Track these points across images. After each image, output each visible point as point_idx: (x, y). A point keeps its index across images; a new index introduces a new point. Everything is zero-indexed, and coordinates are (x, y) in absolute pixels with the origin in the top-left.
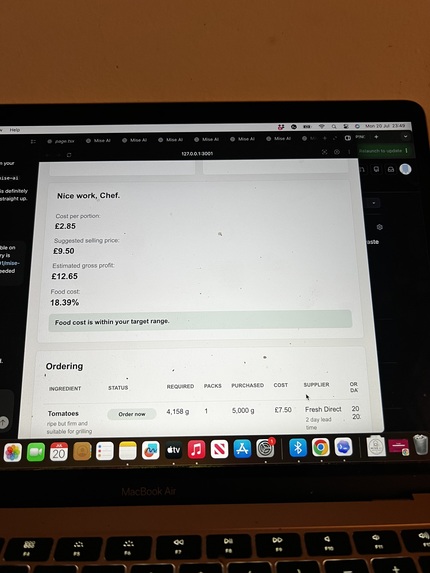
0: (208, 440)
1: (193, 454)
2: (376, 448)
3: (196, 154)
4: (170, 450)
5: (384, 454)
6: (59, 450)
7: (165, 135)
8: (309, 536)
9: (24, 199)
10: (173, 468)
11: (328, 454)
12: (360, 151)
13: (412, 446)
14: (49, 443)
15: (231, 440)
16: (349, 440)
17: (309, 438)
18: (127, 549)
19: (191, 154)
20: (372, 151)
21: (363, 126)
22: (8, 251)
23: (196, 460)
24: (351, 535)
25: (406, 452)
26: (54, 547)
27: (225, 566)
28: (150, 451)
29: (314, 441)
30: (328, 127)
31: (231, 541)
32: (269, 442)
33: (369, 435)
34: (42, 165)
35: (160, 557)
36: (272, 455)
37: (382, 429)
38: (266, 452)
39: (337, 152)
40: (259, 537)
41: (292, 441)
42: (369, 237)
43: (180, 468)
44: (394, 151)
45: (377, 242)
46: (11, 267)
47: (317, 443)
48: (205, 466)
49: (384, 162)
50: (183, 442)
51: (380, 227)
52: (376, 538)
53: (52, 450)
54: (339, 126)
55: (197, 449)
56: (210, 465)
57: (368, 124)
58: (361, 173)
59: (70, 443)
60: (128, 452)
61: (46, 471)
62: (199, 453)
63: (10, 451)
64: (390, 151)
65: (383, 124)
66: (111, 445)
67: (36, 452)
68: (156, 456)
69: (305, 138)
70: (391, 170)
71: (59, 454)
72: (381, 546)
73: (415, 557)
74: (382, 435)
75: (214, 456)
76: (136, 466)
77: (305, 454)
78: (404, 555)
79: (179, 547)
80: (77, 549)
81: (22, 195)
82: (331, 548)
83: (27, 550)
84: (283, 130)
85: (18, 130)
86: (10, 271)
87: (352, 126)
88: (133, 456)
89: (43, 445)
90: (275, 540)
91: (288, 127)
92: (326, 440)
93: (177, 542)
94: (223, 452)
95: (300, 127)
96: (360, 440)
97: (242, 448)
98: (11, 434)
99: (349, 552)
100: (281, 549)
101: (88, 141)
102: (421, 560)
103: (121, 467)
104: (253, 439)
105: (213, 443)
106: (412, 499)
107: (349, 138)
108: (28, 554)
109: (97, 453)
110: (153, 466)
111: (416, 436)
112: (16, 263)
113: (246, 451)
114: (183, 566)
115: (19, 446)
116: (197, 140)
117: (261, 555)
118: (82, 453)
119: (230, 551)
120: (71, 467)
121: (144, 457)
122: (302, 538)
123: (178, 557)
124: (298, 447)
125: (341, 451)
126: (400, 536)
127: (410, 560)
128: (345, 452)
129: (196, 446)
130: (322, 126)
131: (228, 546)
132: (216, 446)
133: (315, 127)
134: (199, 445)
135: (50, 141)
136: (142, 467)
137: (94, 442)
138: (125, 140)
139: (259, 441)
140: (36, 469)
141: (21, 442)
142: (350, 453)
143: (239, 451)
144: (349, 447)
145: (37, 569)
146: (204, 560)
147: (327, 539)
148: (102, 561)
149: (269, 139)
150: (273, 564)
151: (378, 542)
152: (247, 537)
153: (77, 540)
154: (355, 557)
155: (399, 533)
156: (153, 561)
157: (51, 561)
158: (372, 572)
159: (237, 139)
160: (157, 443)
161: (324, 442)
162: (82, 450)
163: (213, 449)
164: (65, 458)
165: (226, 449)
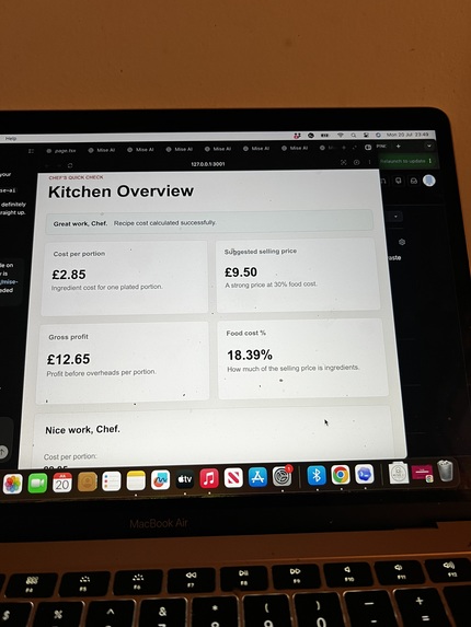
0: (221, 468)
1: (206, 483)
2: (399, 475)
3: (206, 164)
4: (181, 480)
5: (407, 481)
6: (62, 480)
7: (173, 144)
8: (327, 567)
9: (22, 213)
10: (184, 499)
11: (348, 481)
12: (382, 161)
13: (436, 472)
14: (51, 473)
15: (246, 468)
16: (370, 467)
17: (328, 465)
18: (137, 583)
19: (202, 164)
20: (393, 162)
21: (384, 135)
22: (5, 269)
24: (372, 565)
25: (430, 479)
26: (59, 583)
27: (240, 599)
28: (160, 481)
29: (334, 468)
30: (348, 135)
31: (246, 573)
32: (286, 469)
33: (391, 461)
34: (40, 176)
35: (171, 591)
36: (289, 483)
37: (404, 455)
38: (283, 480)
39: (357, 162)
40: (276, 569)
41: (310, 468)
42: (390, 253)
43: (192, 498)
44: (417, 162)
45: (399, 258)
46: (8, 287)
47: (336, 470)
48: (218, 495)
49: (406, 173)
50: (195, 471)
51: (402, 242)
52: (398, 568)
53: (55, 481)
54: (359, 135)
55: (210, 478)
56: (224, 495)
57: (389, 132)
58: (382, 185)
59: (74, 473)
60: (136, 483)
61: (48, 503)
62: (212, 482)
63: (10, 483)
64: (413, 162)
65: (405, 132)
66: (118, 475)
67: (37, 483)
68: (166, 486)
69: (322, 148)
70: (414, 181)
71: (63, 485)
72: (404, 577)
73: (440, 587)
74: (404, 461)
75: (227, 485)
76: (145, 497)
77: (324, 482)
78: (428, 585)
79: (192, 580)
80: (83, 584)
81: (20, 209)
82: (351, 579)
83: (30, 586)
84: (300, 139)
85: (15, 139)
86: (8, 291)
87: (372, 135)
88: (142, 486)
89: (45, 476)
90: (292, 572)
91: (304, 136)
92: (346, 467)
93: (189, 575)
94: (237, 481)
95: (318, 135)
96: (381, 467)
97: (258, 477)
98: (11, 464)
99: (370, 583)
100: (299, 581)
101: (91, 150)
102: (446, 590)
103: (128, 498)
104: (269, 467)
105: (227, 471)
106: (436, 527)
107: (369, 148)
108: (31, 590)
109: (104, 484)
110: (162, 497)
111: (441, 462)
112: (14, 282)
113: (262, 480)
114: (195, 600)
115: (19, 477)
116: (207, 149)
117: (277, 587)
118: (87, 484)
119: (246, 583)
120: (75, 499)
121: (154, 487)
122: (321, 569)
123: (191, 590)
124: (316, 475)
125: (361, 478)
126: (423, 566)
127: (434, 590)
128: (366, 479)
129: (208, 474)
130: (341, 135)
131: (244, 578)
132: (230, 474)
133: (333, 135)
134: (211, 474)
135: (49, 151)
136: (152, 497)
137: (100, 472)
138: (130, 150)
139: (275, 469)
140: (37, 501)
141: (22, 472)
142: (371, 480)
143: (254, 480)
144: (370, 474)
145: (40, 606)
146: (218, 593)
147: (347, 570)
148: (110, 596)
149: (284, 148)
150: (291, 596)
151: (400, 573)
152: (263, 569)
153: (83, 574)
154: (376, 588)
155: (423, 563)
156: (164, 595)
157: (56, 597)
158: (394, 603)
159: (250, 149)
160: (167, 472)
161: (344, 469)
162: (88, 480)
163: (227, 477)
164: (69, 489)
165: (240, 478)
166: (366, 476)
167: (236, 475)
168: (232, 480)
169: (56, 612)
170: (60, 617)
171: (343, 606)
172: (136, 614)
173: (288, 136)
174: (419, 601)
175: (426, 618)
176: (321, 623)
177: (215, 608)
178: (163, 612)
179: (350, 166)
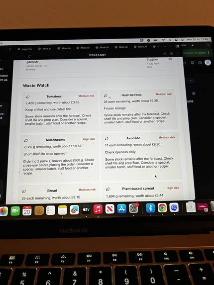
0: (104, 204)
1: (96, 211)
2: (191, 208)
3: (96, 55)
4: (84, 210)
5: (195, 211)
6: (27, 210)
7: (80, 45)
8: (156, 252)
9: (6, 80)
10: (86, 219)
11: (166, 211)
12: (184, 53)
13: (209, 207)
14: (22, 207)
15: (116, 204)
16: (177, 204)
17: (156, 203)
18: (63, 259)
19: (94, 55)
20: (190, 53)
21: (185, 40)
23: (98, 215)
24: (178, 252)
25: (206, 210)
26: (25, 259)
27: (113, 268)
28: (74, 210)
29: (159, 204)
30: (167, 40)
31: (116, 255)
32: (136, 205)
33: (187, 201)
34: (15, 62)
35: (79, 263)
36: (137, 212)
37: (194, 198)
38: (134, 210)
39: (171, 54)
40: (130, 253)
41: (147, 205)
42: (188, 99)
43: (89, 219)
44: (202, 53)
45: (192, 101)
47: (160, 206)
48: (102, 217)
49: (196, 59)
50: (91, 205)
51: (194, 93)
52: (191, 253)
53: (23, 210)
54: (173, 40)
55: (98, 209)
56: (105, 217)
57: (188, 38)
58: (184, 65)
59: (33, 206)
60: (63, 211)
61: (20, 220)
62: (99, 211)
63: (2, 211)
64: (200, 53)
65: (196, 38)
66: (54, 207)
67: (15, 211)
68: (77, 213)
69: (154, 47)
70: (200, 63)
71: (27, 212)
72: (193, 258)
73: (211, 263)
74: (194, 201)
75: (107, 212)
76: (67, 218)
77: (154, 211)
78: (205, 262)
79: (89, 258)
80: (37, 260)
81: (5, 78)
82: (168, 259)
83: (11, 260)
84: (143, 42)
85: (2, 43)
87: (179, 40)
88: (65, 213)
89: (19, 207)
90: (139, 255)
91: (145, 41)
93: (88, 256)
94: (112, 211)
95: (152, 40)
96: (182, 204)
97: (122, 208)
98: (2, 201)
99: (177, 261)
100: (142, 259)
101: (39, 49)
103: (59, 218)
104: (127, 204)
105: (107, 205)
106: (209, 233)
107: (178, 46)
108: (12, 263)
109: (47, 211)
110: (75, 218)
111: (212, 202)
112: (3, 114)
113: (124, 210)
114: (91, 268)
115: (6, 208)
116: (97, 48)
117: (131, 262)
118: (39, 211)
119: (116, 260)
120: (33, 219)
121: (71, 213)
122: (153, 254)
123: (89, 263)
124: (150, 208)
125: (172, 209)
127: (208, 264)
128: (175, 210)
129: (98, 207)
130: (163, 40)
131: (115, 258)
132: (108, 207)
133: (160, 40)
134: (99, 207)
135: (19, 49)
136: (70, 218)
137: (45, 206)
138: (59, 48)
139: (130, 205)
140: (15, 219)
141: (7, 206)
142: (177, 210)
143: (120, 210)
144: (177, 208)
145: (16, 270)
146: (102, 265)
148: (50, 266)
149: (135, 47)
150: (138, 266)
151: (192, 256)
152: (124, 253)
153: (37, 255)
154: (180, 263)
155: (203, 251)
156: (76, 265)
157: (24, 266)
158: (188, 271)
159: (118, 47)
160: (78, 206)
161: (164, 205)
162: (39, 210)
163: (107, 209)
164: (30, 214)
165: (113, 209)
166: (175, 208)
167: (111, 208)
168: (109, 210)
169: (23, 273)
170: (25, 276)
171: (163, 272)
172: (62, 275)
173: (137, 41)
174: (201, 269)
175: (204, 278)
176: (153, 280)
177: (100, 272)
178: (75, 274)
179: (168, 55)
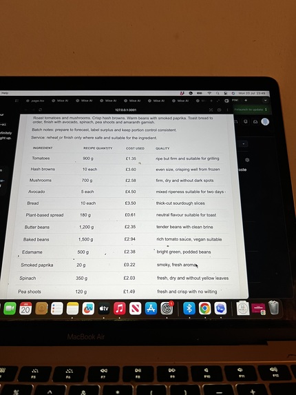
0: (127, 302)
1: (117, 311)
2: (243, 309)
3: (125, 110)
4: (101, 309)
5: (248, 314)
6: (26, 307)
7: (105, 98)
8: (193, 368)
9: (9, 138)
10: (103, 321)
11: (210, 313)
12: (235, 109)
13: (267, 308)
14: (19, 303)
15: (143, 302)
16: (224, 304)
17: (197, 302)
18: (68, 374)
19: (122, 110)
20: (243, 110)
21: (237, 93)
23: (120, 316)
24: (223, 368)
25: (263, 313)
26: (18, 372)
27: (134, 387)
28: (88, 309)
29: (200, 304)
30: (214, 93)
31: (140, 371)
32: (170, 304)
33: (238, 300)
34: (22, 116)
35: (90, 381)
36: (171, 313)
37: (247, 296)
38: (168, 311)
39: (219, 110)
40: (159, 368)
41: (185, 303)
42: (240, 166)
43: (107, 321)
44: (258, 110)
45: (245, 170)
47: (202, 305)
48: (125, 320)
49: (251, 117)
50: (111, 303)
51: (247, 160)
52: (240, 370)
53: (21, 307)
54: (221, 93)
55: (120, 308)
56: (128, 320)
57: (240, 92)
58: (235, 124)
59: (33, 303)
60: (73, 310)
61: (16, 321)
62: (121, 311)
64: (255, 110)
65: (251, 92)
66: (61, 304)
67: (10, 308)
68: (92, 312)
69: (198, 101)
70: (255, 122)
71: (26, 310)
72: (243, 376)
73: (267, 384)
74: (247, 300)
75: (131, 313)
76: (78, 319)
77: (194, 313)
78: (259, 382)
79: (104, 374)
80: (34, 374)
81: (8, 136)
82: (209, 377)
84: (184, 95)
85: (7, 93)
87: (230, 93)
88: (76, 312)
89: (15, 304)
90: (170, 370)
91: (187, 93)
92: (209, 303)
93: (102, 371)
94: (137, 311)
95: (195, 93)
96: (232, 304)
97: (151, 308)
99: (221, 380)
100: (174, 377)
101: (53, 101)
102: (271, 386)
103: (67, 320)
104: (159, 302)
105: (131, 304)
106: (267, 345)
107: (227, 101)
108: (1, 376)
109: (52, 310)
110: (89, 319)
111: (271, 302)
112: (2, 181)
113: (154, 310)
114: (105, 387)
116: (126, 101)
117: (160, 380)
118: (41, 309)
119: (139, 377)
120: (34, 319)
121: (84, 313)
122: (189, 369)
123: (103, 380)
124: (189, 308)
125: (218, 311)
126: (257, 370)
127: (263, 385)
128: (221, 312)
129: (119, 306)
130: (209, 93)
131: (138, 374)
132: (133, 306)
133: (205, 93)
134: (121, 305)
135: (28, 101)
136: (83, 320)
137: (50, 302)
138: (78, 101)
139: (162, 303)
140: (9, 320)
142: (225, 312)
143: (149, 310)
144: (224, 308)
145: (6, 387)
146: (121, 382)
147: (206, 370)
148: (51, 382)
149: (174, 101)
150: (168, 386)
151: (241, 373)
152: (151, 368)
153: (34, 368)
154: (225, 382)
155: (256, 367)
156: (86, 383)
157: (16, 382)
158: (236, 393)
159: (152, 101)
160: (93, 303)
161: (207, 305)
162: (42, 307)
163: (131, 308)
164: (30, 313)
165: (140, 309)
166: (221, 310)
167: (137, 307)
168: (134, 310)
169: (15, 391)
170: (17, 394)
171: (202, 394)
172: (66, 394)
173: (177, 93)
177: (118, 392)
178: (84, 394)
179: (215, 112)
